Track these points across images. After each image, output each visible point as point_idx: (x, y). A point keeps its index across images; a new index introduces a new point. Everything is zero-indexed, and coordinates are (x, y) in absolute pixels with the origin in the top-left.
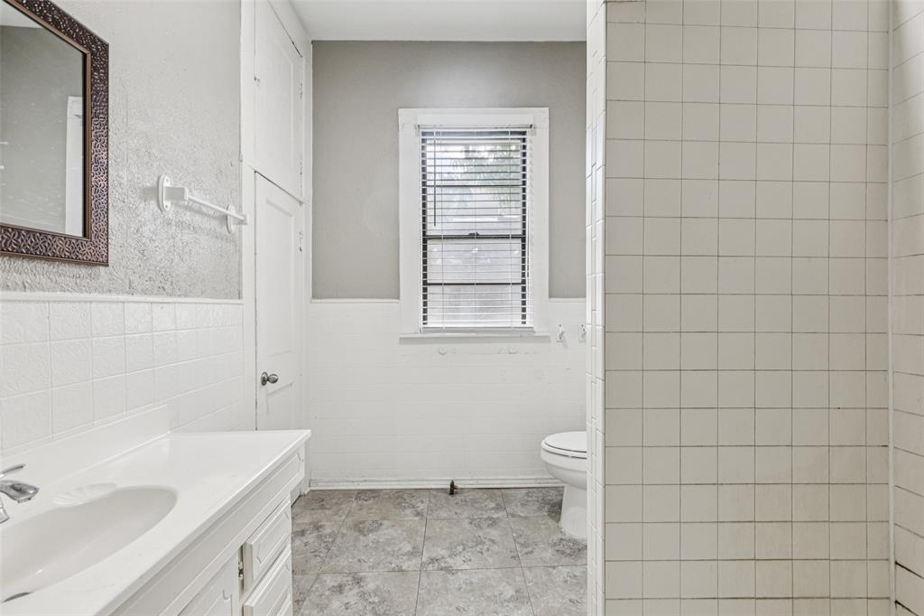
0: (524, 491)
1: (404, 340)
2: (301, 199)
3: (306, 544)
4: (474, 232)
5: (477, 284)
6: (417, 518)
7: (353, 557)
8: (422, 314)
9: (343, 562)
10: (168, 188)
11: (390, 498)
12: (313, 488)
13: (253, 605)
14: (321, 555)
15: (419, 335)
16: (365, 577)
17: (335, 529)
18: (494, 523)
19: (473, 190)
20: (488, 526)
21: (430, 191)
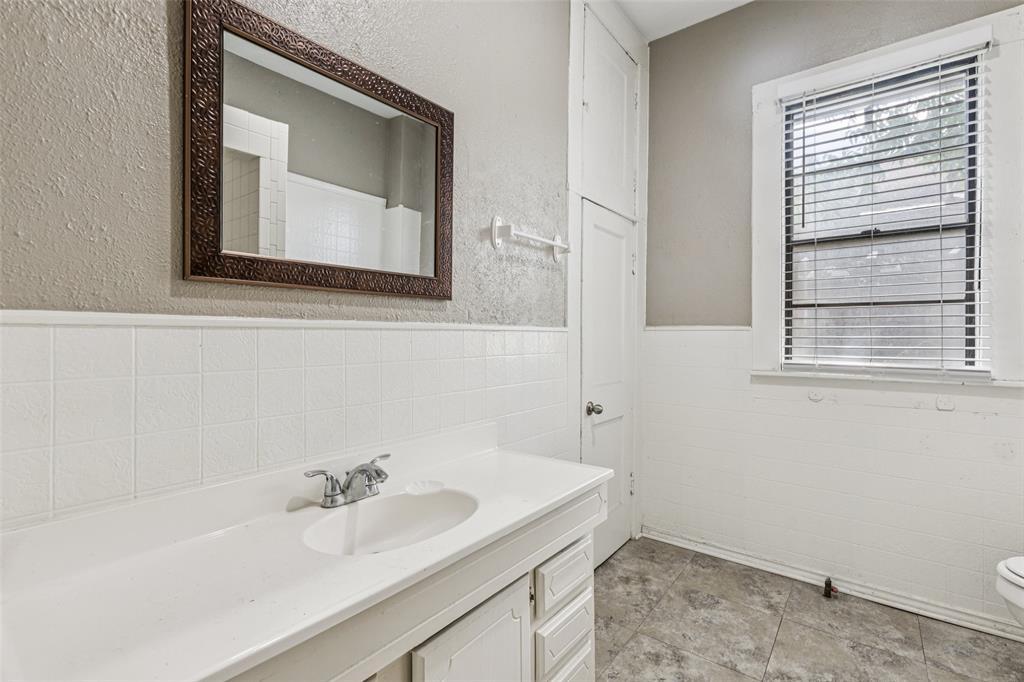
0: (966, 634)
1: (757, 379)
2: (634, 218)
3: (629, 594)
4: (869, 228)
5: (874, 304)
6: (768, 612)
7: (678, 629)
8: (783, 345)
9: (665, 629)
10: (500, 227)
11: (734, 573)
12: (644, 535)
13: (545, 635)
14: (643, 612)
15: (780, 373)
16: (688, 657)
17: (661, 588)
18: (895, 662)
19: (883, 166)
20: (885, 663)
21: (797, 181)
